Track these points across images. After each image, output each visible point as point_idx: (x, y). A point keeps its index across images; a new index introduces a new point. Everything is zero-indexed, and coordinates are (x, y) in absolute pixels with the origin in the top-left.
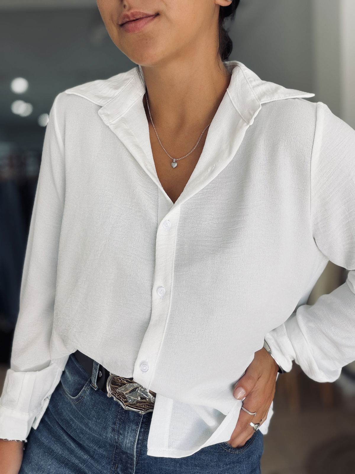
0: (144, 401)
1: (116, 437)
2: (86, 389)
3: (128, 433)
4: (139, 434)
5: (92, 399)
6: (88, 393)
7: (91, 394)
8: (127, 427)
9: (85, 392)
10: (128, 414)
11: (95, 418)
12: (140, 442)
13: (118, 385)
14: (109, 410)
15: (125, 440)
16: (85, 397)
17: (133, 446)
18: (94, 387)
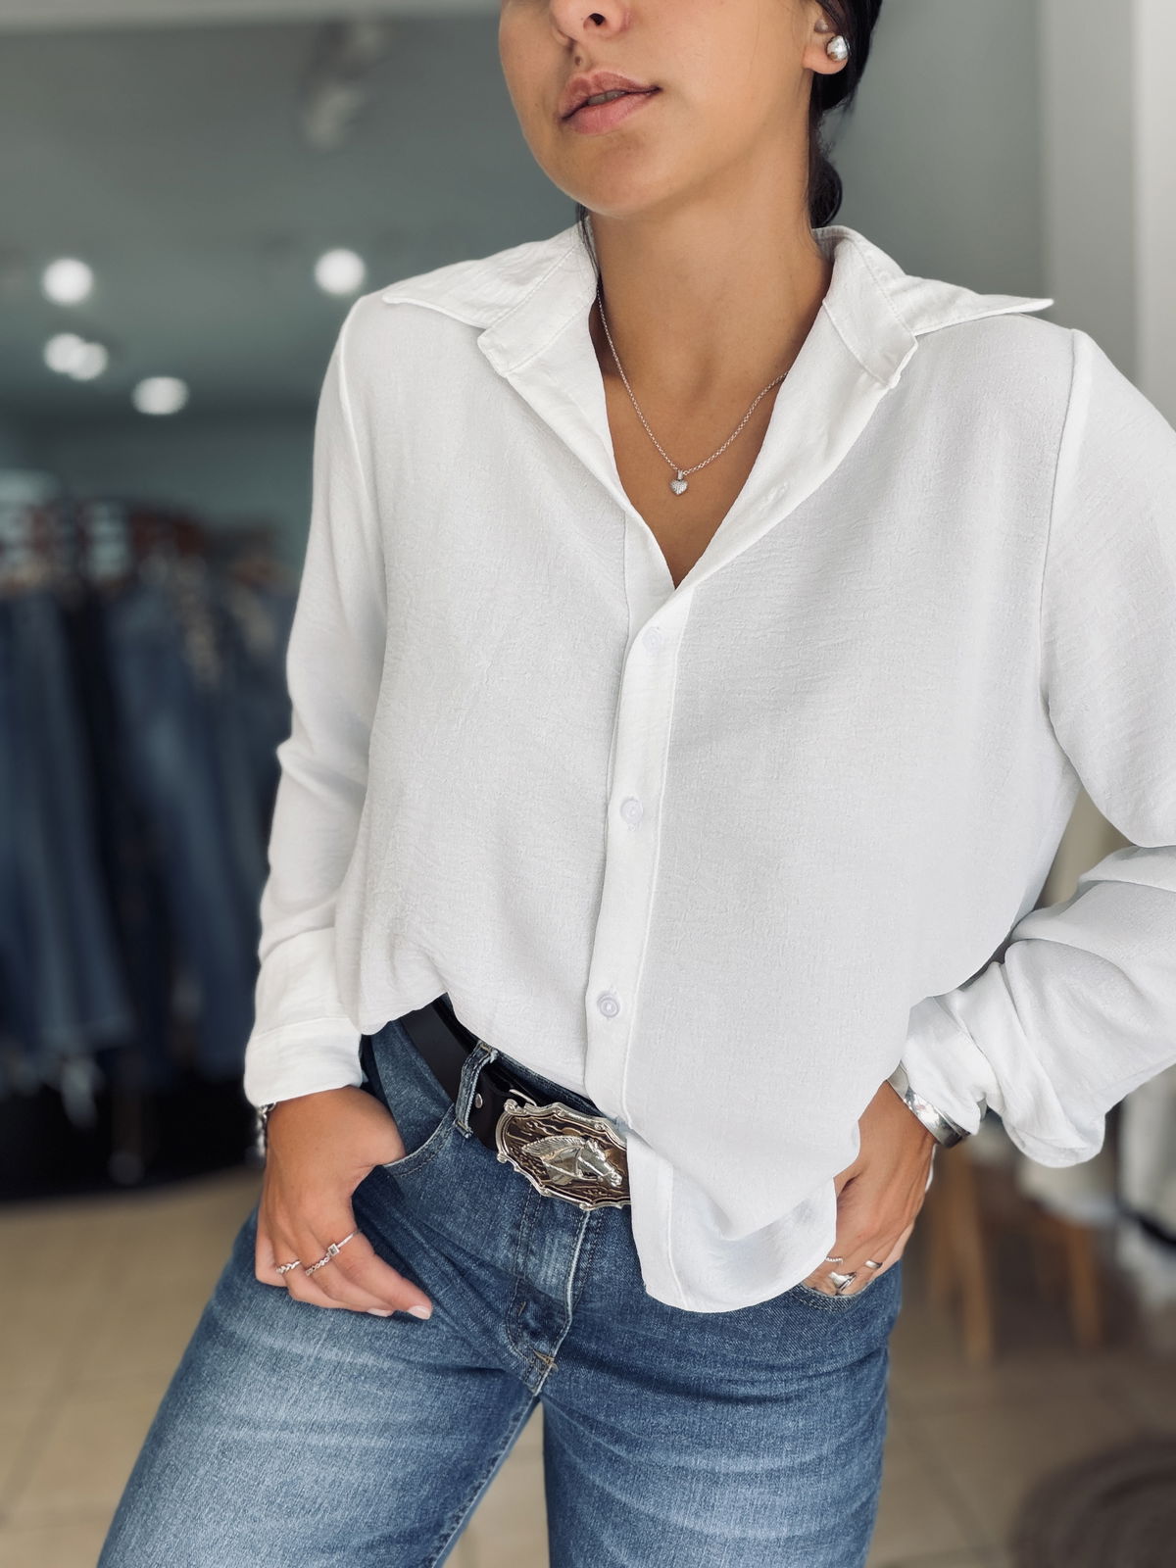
0: (591, 1179)
1: (520, 1261)
2: (442, 1134)
3: (551, 1252)
4: (580, 1256)
5: (457, 1160)
6: (448, 1143)
7: (457, 1147)
8: (548, 1239)
9: (440, 1140)
10: (552, 1206)
11: (466, 1208)
12: (581, 1274)
13: (525, 1137)
14: (502, 1190)
15: (544, 1269)
16: (440, 1154)
17: (565, 1283)
18: (463, 1129)
